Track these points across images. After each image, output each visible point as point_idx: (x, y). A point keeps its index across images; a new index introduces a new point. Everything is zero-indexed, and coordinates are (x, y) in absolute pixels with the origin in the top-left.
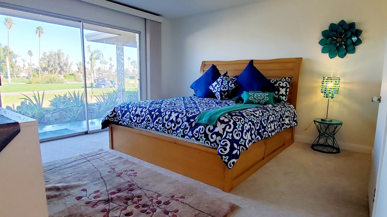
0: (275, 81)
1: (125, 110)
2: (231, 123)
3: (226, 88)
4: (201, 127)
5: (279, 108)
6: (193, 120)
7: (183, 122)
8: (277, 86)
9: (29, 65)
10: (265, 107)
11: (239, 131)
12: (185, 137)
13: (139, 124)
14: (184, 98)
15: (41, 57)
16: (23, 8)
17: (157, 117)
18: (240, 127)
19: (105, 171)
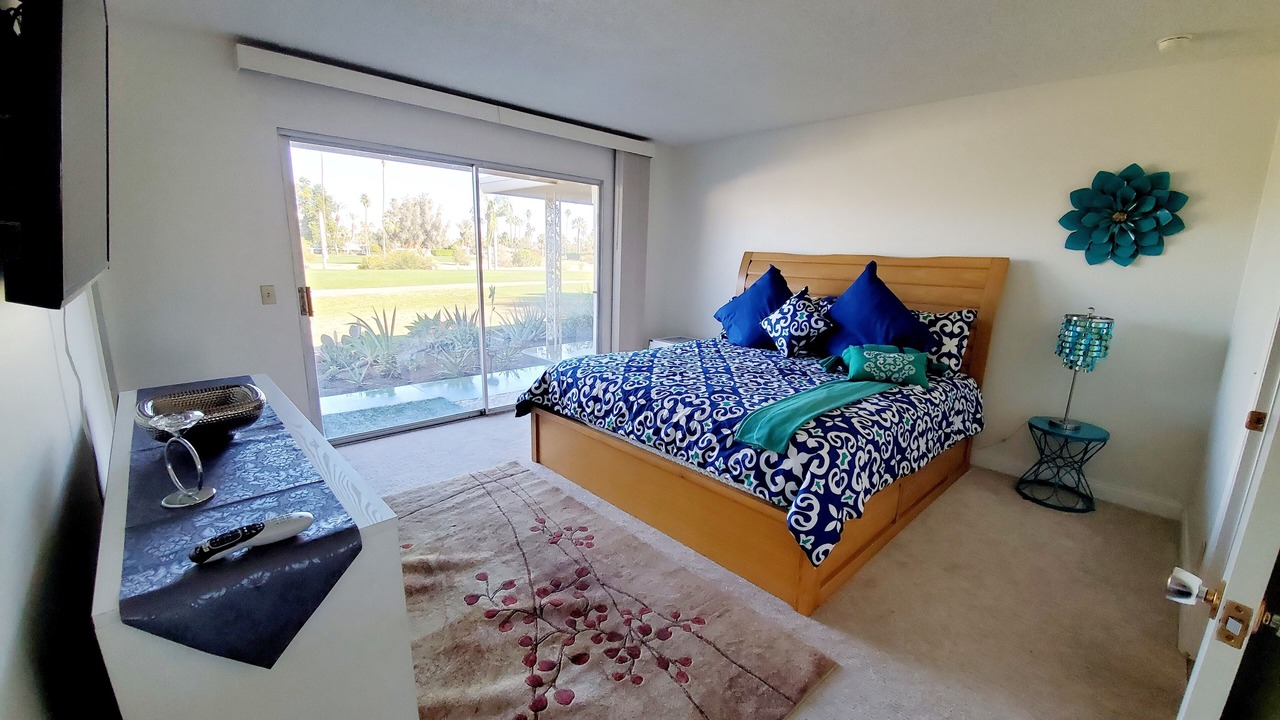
0: (933, 318)
1: (567, 383)
2: (824, 453)
3: (802, 330)
4: (749, 452)
5: (941, 395)
6: (729, 432)
7: (703, 433)
8: (935, 332)
9: (363, 224)
10: (905, 392)
11: (844, 471)
12: (708, 469)
13: (600, 420)
14: (699, 346)
15: (386, 211)
16: (345, 142)
17: (641, 409)
18: (846, 461)
19: (525, 523)
